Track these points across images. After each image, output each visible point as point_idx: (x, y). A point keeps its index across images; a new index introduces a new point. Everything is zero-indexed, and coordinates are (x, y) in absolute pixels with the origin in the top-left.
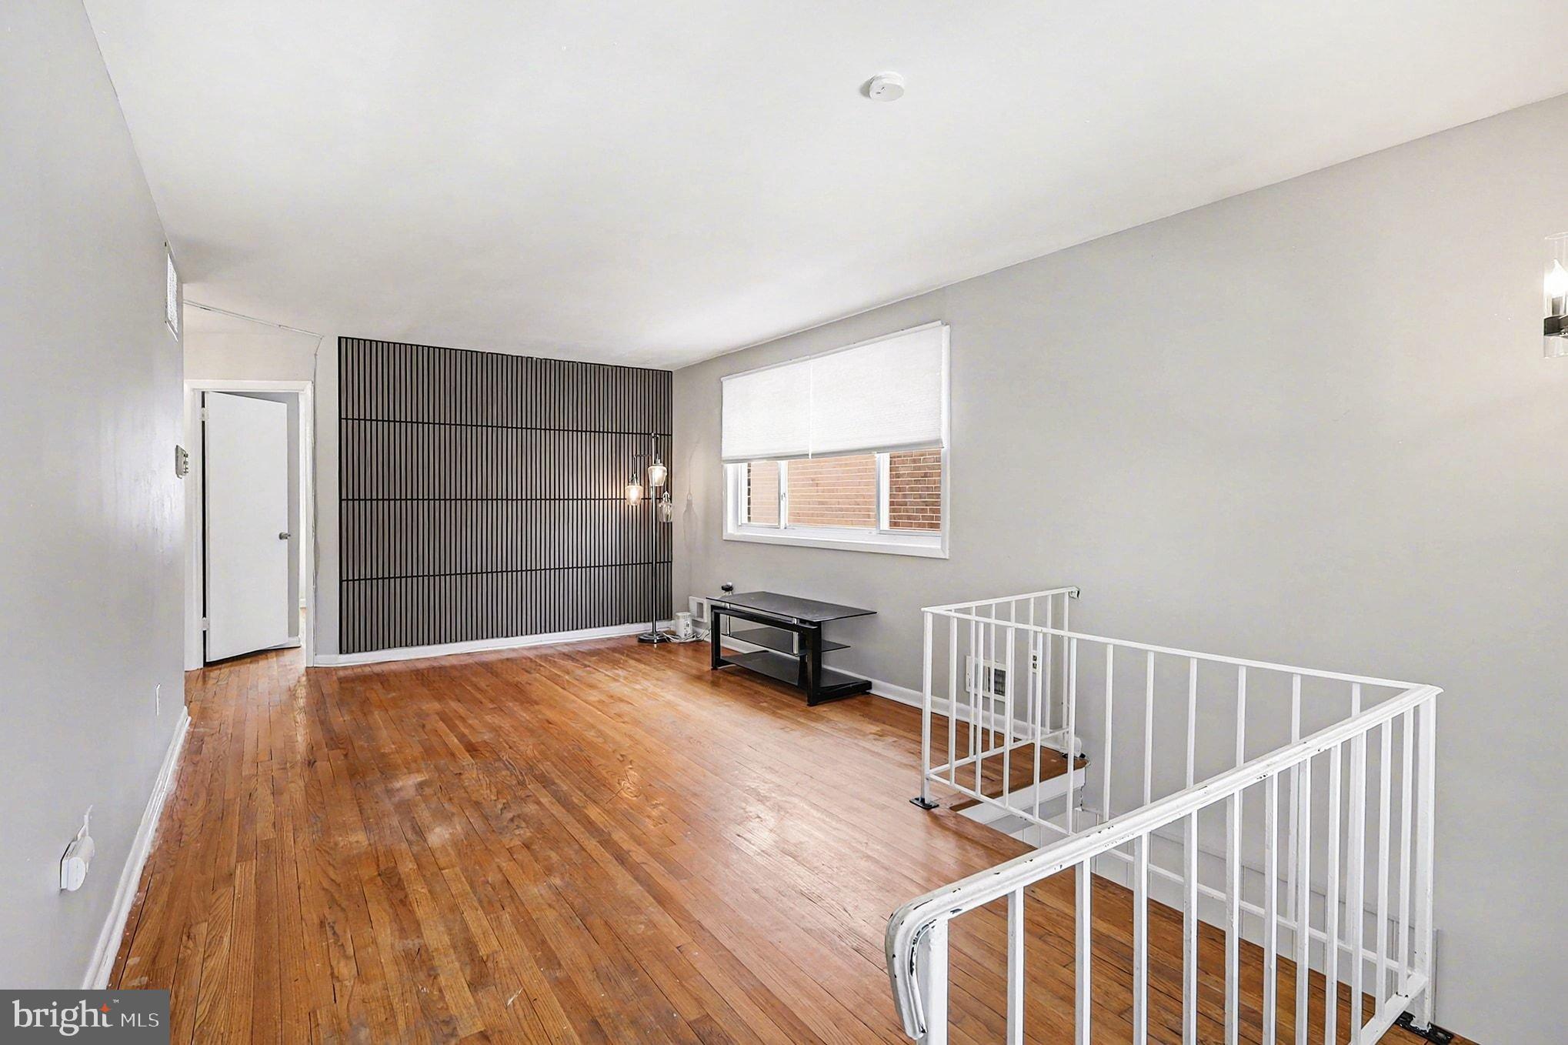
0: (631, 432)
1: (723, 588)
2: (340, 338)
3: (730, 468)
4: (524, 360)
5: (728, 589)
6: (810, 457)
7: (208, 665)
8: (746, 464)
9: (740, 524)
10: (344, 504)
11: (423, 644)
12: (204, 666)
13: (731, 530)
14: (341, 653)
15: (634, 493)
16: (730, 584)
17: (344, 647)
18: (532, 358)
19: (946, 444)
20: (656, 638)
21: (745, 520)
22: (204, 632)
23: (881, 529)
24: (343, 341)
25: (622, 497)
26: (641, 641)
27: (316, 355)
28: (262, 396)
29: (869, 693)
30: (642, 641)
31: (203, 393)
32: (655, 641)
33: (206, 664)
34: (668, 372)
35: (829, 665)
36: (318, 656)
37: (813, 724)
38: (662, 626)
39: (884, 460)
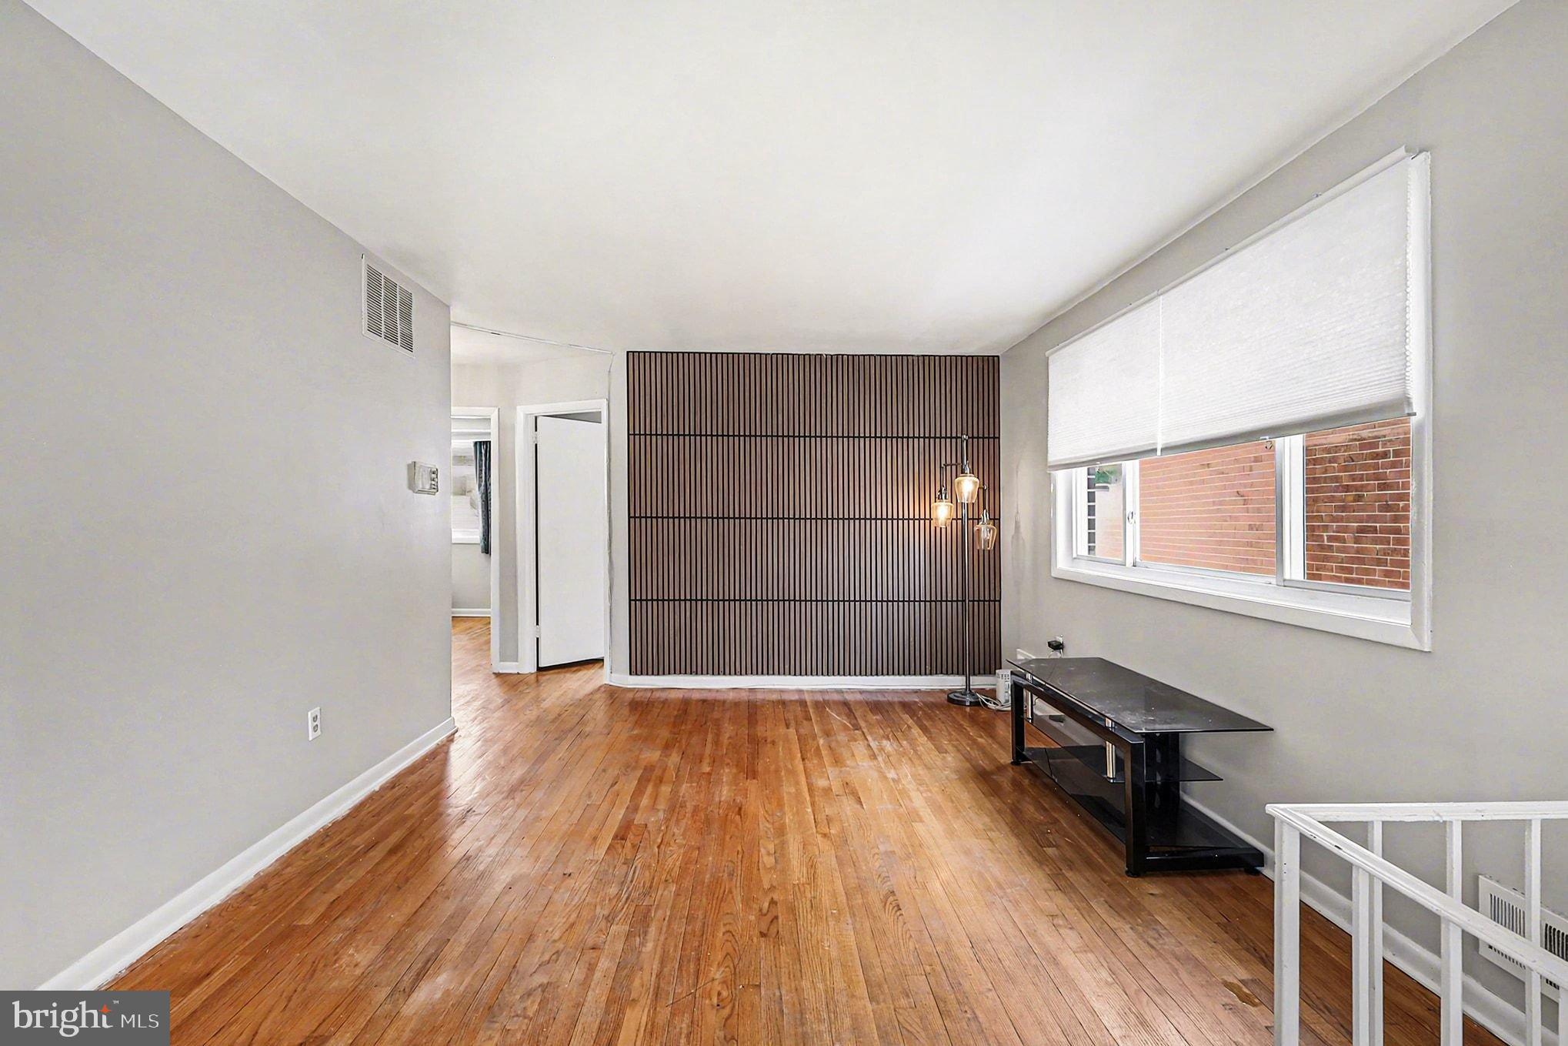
0: (949, 435)
1: (1050, 644)
2: (628, 352)
3: (1060, 476)
4: (813, 358)
5: (1057, 646)
6: (1159, 453)
7: (540, 669)
8: (1084, 470)
9: (1075, 556)
10: (632, 520)
11: (707, 674)
12: (537, 670)
13: (1062, 564)
14: (630, 674)
15: (942, 512)
16: (1061, 640)
17: (633, 669)
18: (821, 355)
19: (1419, 406)
20: (968, 699)
21: (1084, 551)
22: (538, 639)
23: (1287, 576)
24: (631, 355)
25: (928, 517)
26: (950, 700)
27: (609, 372)
28: (570, 417)
29: (1258, 873)
30: (953, 700)
31: (536, 418)
32: (968, 704)
33: (539, 669)
34: (994, 356)
35: (1193, 797)
36: (612, 675)
37: (1115, 923)
38: (979, 682)
39: (1292, 451)
